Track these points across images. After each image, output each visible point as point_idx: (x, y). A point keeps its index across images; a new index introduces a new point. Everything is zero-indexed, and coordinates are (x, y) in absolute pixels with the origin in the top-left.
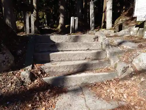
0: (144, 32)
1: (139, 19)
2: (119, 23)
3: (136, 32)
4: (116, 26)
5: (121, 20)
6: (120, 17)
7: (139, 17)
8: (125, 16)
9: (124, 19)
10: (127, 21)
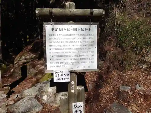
0: (70, 104)
1: (58, 77)
2: (21, 63)
3: (53, 96)
4: (16, 68)
5: (23, 57)
6: (22, 53)
7: (57, 74)
8: (29, 52)
9: (28, 57)
10: (33, 59)
